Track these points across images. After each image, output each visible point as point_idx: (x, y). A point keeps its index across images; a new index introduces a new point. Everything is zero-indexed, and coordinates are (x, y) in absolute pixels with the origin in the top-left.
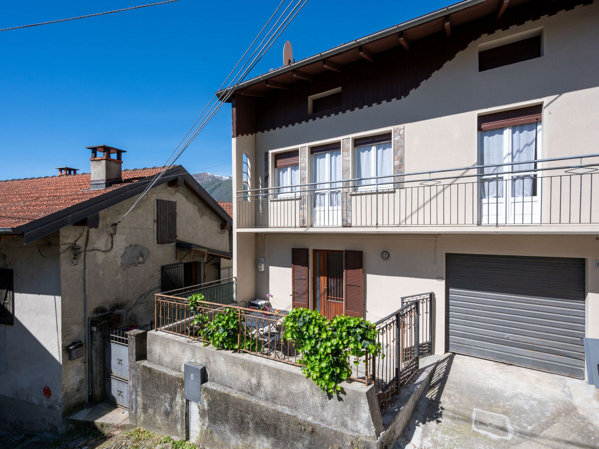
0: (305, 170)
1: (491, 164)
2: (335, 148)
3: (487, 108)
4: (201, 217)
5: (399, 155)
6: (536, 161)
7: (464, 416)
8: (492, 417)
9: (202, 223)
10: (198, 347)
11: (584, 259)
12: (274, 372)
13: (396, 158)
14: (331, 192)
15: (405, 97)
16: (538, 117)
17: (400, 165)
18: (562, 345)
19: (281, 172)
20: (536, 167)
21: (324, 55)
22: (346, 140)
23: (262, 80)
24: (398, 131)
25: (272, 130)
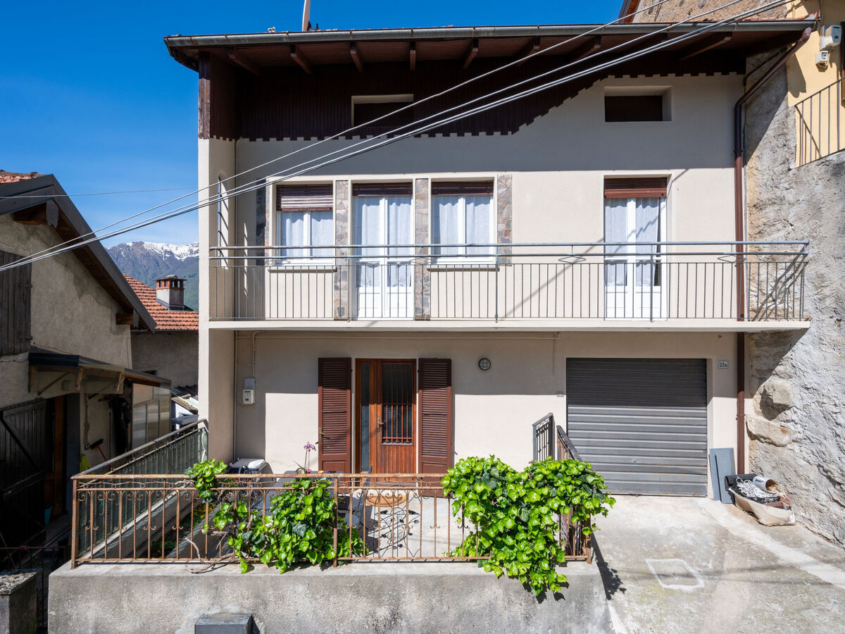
0: (346, 221)
1: (613, 242)
2: (401, 191)
3: (614, 169)
4: (80, 296)
5: (504, 215)
6: (659, 243)
7: (644, 573)
8: (669, 565)
9: (81, 309)
10: (230, 577)
11: (705, 360)
12: (430, 584)
13: (501, 221)
14: (388, 263)
15: (512, 134)
16: (663, 192)
17: (506, 231)
18: (687, 461)
19: (288, 221)
20: (658, 250)
21: (418, 33)
22: (422, 181)
23: (285, 41)
24: (504, 181)
25: (273, 140)
